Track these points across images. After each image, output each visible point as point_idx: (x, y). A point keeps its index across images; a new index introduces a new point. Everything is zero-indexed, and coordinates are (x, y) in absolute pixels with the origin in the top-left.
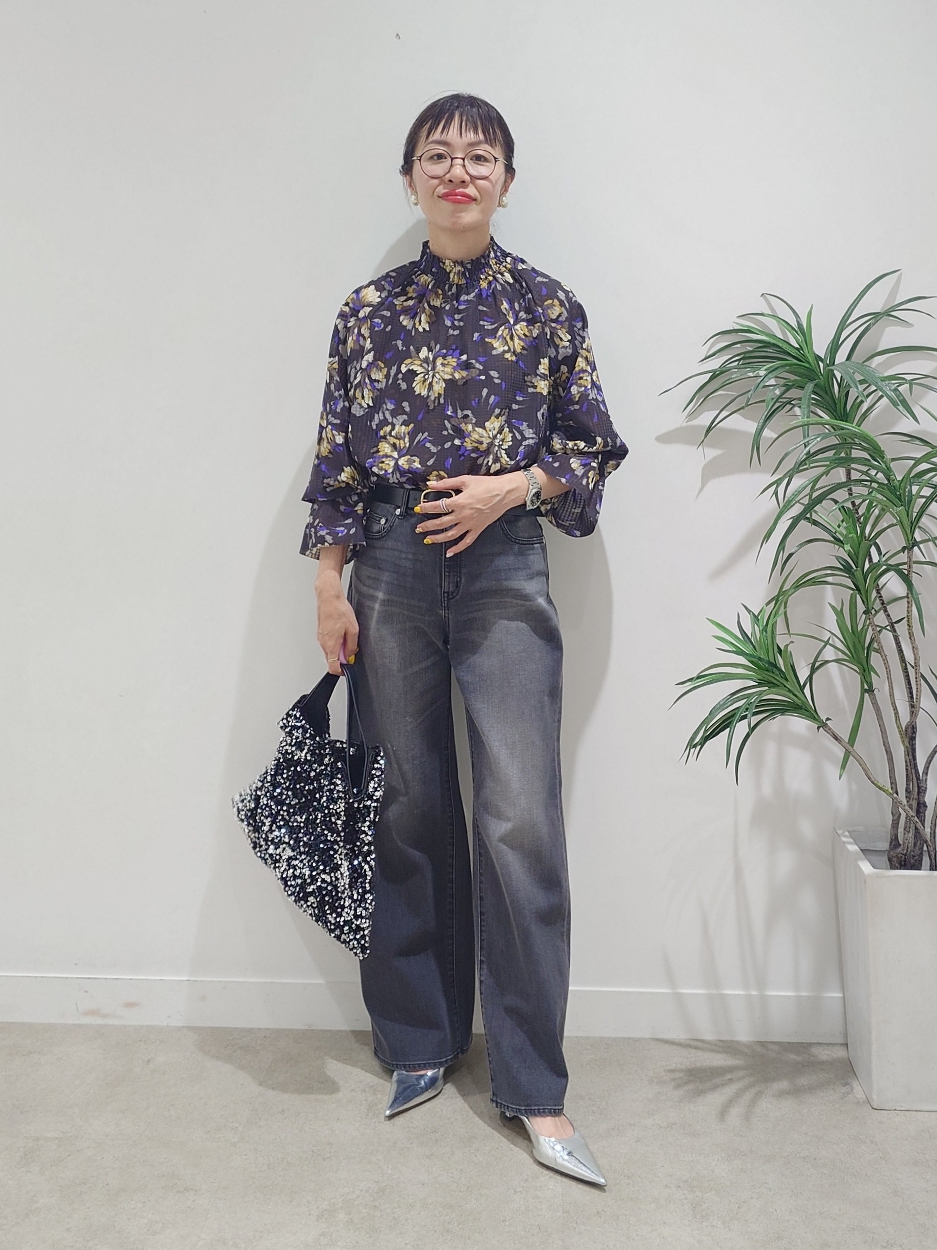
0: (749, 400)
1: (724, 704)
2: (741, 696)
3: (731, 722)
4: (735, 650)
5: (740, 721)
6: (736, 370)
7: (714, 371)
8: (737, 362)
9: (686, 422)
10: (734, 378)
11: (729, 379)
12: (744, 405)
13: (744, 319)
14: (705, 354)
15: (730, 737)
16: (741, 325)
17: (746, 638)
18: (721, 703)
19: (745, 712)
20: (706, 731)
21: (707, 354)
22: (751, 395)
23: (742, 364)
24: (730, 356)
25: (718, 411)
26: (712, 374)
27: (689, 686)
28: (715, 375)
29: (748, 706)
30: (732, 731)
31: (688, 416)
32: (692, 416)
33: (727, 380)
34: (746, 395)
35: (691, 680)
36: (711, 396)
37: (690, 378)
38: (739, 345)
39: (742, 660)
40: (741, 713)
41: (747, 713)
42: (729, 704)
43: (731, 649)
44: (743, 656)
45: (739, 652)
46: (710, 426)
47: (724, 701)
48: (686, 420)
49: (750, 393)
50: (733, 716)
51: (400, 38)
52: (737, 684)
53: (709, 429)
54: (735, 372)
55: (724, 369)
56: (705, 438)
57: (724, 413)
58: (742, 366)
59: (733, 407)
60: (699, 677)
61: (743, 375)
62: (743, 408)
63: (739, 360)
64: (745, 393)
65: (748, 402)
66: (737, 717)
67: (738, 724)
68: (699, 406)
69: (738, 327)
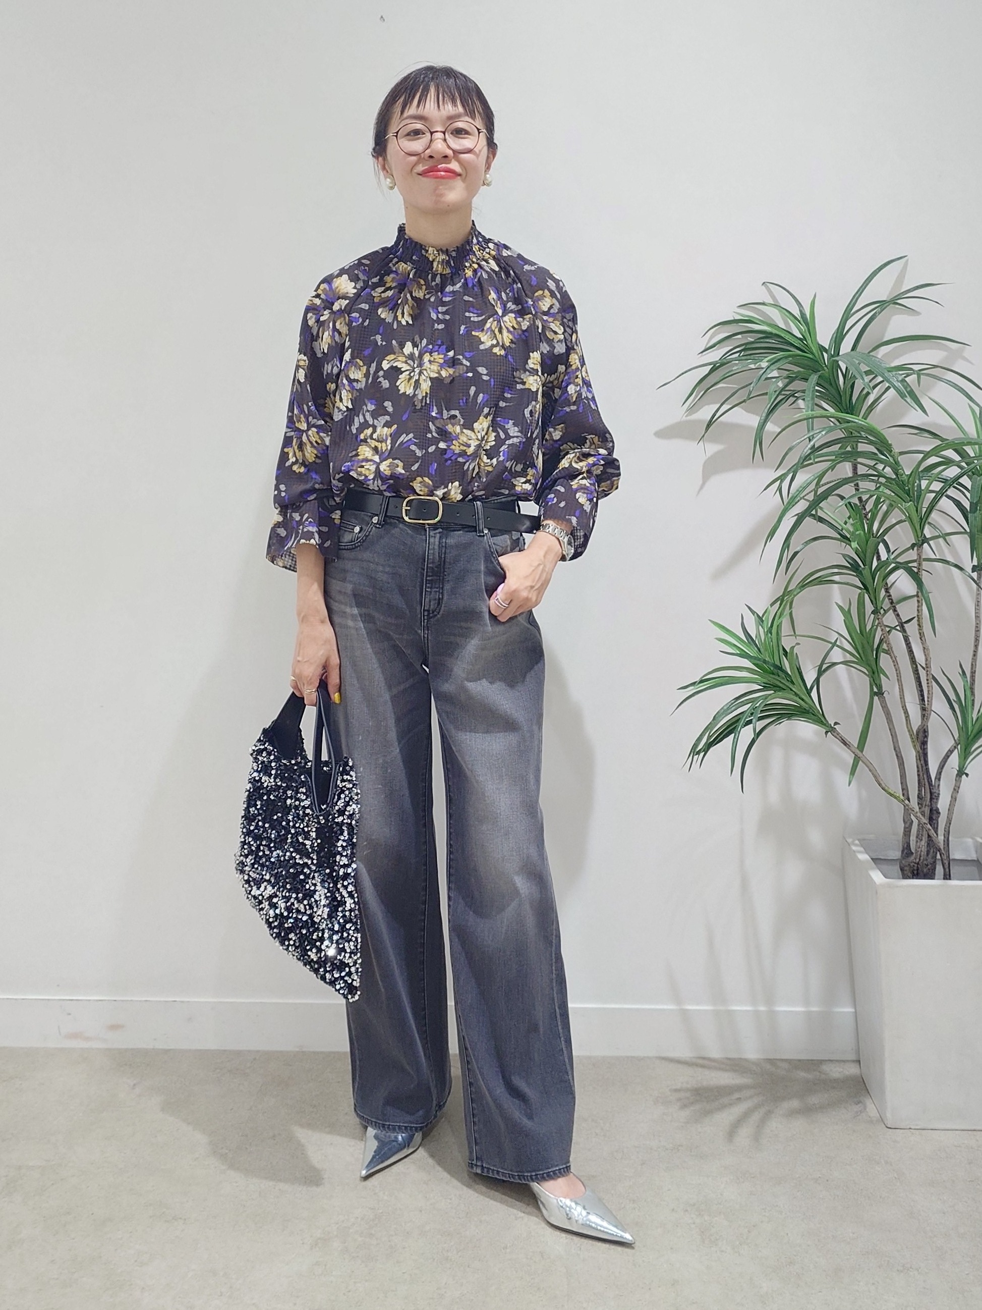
0: (750, 392)
1: (728, 708)
2: (746, 700)
3: (735, 728)
4: (739, 652)
5: (745, 726)
6: (737, 362)
7: (714, 364)
8: (738, 354)
9: (686, 416)
10: (735, 370)
11: (730, 372)
12: (745, 398)
13: (744, 309)
14: (704, 346)
15: (735, 743)
16: (742, 315)
17: (750, 640)
18: (725, 708)
19: (750, 717)
20: (709, 737)
21: (706, 345)
22: (753, 387)
23: (743, 356)
24: (731, 347)
25: (719, 405)
26: (712, 366)
27: (692, 691)
28: (715, 367)
29: (753, 711)
30: (736, 737)
31: (688, 410)
32: (692, 410)
33: (728, 373)
35: (693, 684)
36: (711, 389)
37: (689, 370)
38: (739, 336)
39: (746, 663)
40: (746, 718)
41: (752, 718)
42: (733, 709)
43: (734, 652)
44: (748, 659)
45: (744, 655)
46: (710, 421)
47: (728, 706)
49: (752, 385)
50: (737, 721)
51: (384, 20)
52: (742, 688)
53: (710, 423)
54: (736, 364)
55: (725, 361)
56: (705, 433)
57: (725, 407)
58: (743, 358)
59: (734, 400)
60: (701, 681)
61: (744, 366)
62: (744, 401)
63: (740, 352)
64: (747, 386)
65: (749, 395)
66: (742, 722)
67: (742, 729)
68: (699, 399)
69: (738, 317)
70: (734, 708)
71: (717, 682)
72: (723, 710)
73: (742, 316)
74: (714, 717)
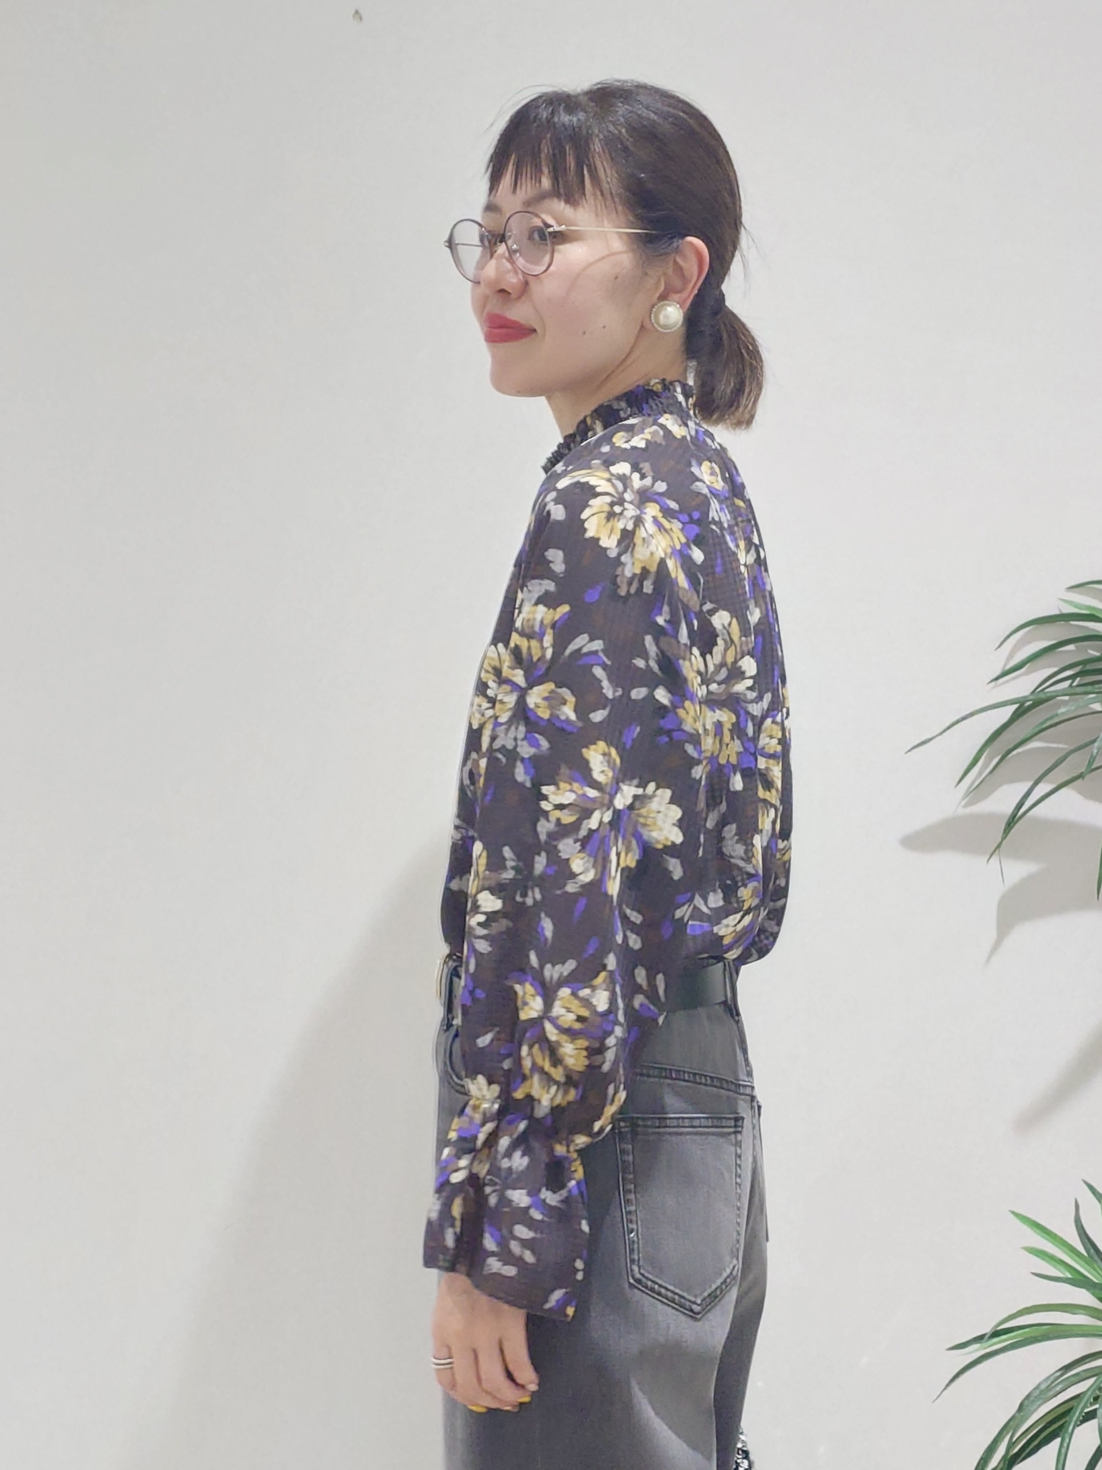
0: (1092, 759)
1: (1049, 1388)
2: (1084, 1371)
3: (1062, 1425)
4: (1069, 1276)
5: (1083, 1422)
6: (1067, 698)
7: (1021, 702)
8: (1068, 682)
9: (965, 806)
10: (1063, 713)
11: (1052, 718)
12: (1083, 770)
13: (1080, 593)
14: (1001, 666)
15: (1062, 1457)
16: (1076, 605)
17: (1092, 1251)
18: (1043, 1387)
19: (1092, 1404)
20: (1011, 1445)
21: (1005, 665)
22: (1099, 749)
23: (1078, 686)
24: (1055, 669)
25: (1030, 784)
26: (1016, 706)
27: (976, 1351)
28: (1023, 709)
29: (1098, 1392)
30: (1065, 1445)
31: (968, 793)
32: (978, 792)
33: (1048, 719)
34: (1087, 749)
35: (979, 1339)
36: (1014, 752)
37: (972, 714)
38: (1071, 647)
39: (1084, 1297)
40: (1085, 1407)
41: (1097, 1406)
42: (1058, 1389)
43: (1060, 1275)
44: (1088, 1290)
45: (1080, 1281)
46: (1014, 816)
47: (1049, 1382)
48: (963, 803)
49: (1096, 744)
50: (1068, 1412)
51: (361, 19)
52: (1073, 1348)
53: (1012, 821)
54: (1065, 703)
55: (1042, 696)
56: (1004, 838)
57: (1043, 788)
58: (1079, 690)
59: (1060, 774)
60: (996, 1334)
61: (1080, 707)
62: (1081, 776)
63: (1072, 677)
64: (1086, 745)
65: (1090, 763)
66: (1076, 1415)
67: (1077, 1430)
68: (991, 772)
69: (1068, 609)
70: (1060, 1386)
71: (1028, 1335)
72: (1038, 1392)
73: (1080, 608)
74: (1021, 1405)
